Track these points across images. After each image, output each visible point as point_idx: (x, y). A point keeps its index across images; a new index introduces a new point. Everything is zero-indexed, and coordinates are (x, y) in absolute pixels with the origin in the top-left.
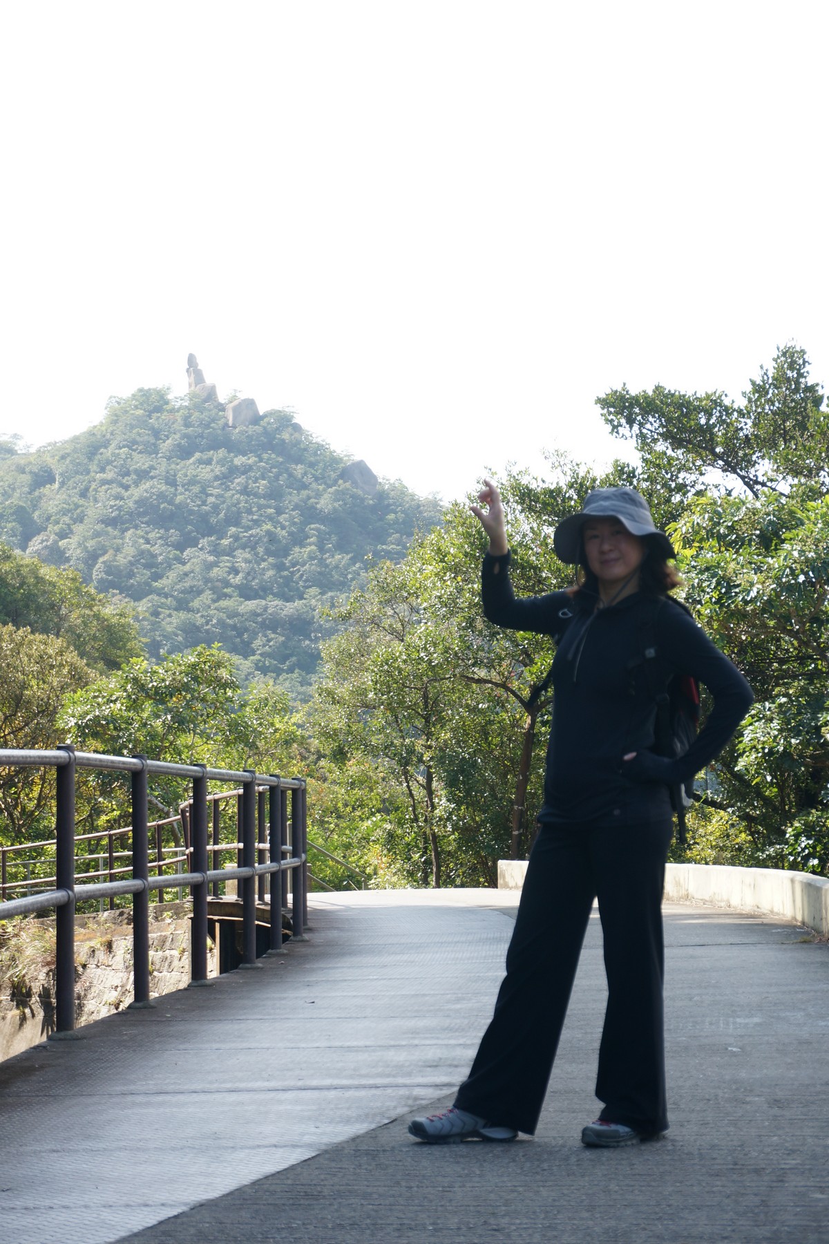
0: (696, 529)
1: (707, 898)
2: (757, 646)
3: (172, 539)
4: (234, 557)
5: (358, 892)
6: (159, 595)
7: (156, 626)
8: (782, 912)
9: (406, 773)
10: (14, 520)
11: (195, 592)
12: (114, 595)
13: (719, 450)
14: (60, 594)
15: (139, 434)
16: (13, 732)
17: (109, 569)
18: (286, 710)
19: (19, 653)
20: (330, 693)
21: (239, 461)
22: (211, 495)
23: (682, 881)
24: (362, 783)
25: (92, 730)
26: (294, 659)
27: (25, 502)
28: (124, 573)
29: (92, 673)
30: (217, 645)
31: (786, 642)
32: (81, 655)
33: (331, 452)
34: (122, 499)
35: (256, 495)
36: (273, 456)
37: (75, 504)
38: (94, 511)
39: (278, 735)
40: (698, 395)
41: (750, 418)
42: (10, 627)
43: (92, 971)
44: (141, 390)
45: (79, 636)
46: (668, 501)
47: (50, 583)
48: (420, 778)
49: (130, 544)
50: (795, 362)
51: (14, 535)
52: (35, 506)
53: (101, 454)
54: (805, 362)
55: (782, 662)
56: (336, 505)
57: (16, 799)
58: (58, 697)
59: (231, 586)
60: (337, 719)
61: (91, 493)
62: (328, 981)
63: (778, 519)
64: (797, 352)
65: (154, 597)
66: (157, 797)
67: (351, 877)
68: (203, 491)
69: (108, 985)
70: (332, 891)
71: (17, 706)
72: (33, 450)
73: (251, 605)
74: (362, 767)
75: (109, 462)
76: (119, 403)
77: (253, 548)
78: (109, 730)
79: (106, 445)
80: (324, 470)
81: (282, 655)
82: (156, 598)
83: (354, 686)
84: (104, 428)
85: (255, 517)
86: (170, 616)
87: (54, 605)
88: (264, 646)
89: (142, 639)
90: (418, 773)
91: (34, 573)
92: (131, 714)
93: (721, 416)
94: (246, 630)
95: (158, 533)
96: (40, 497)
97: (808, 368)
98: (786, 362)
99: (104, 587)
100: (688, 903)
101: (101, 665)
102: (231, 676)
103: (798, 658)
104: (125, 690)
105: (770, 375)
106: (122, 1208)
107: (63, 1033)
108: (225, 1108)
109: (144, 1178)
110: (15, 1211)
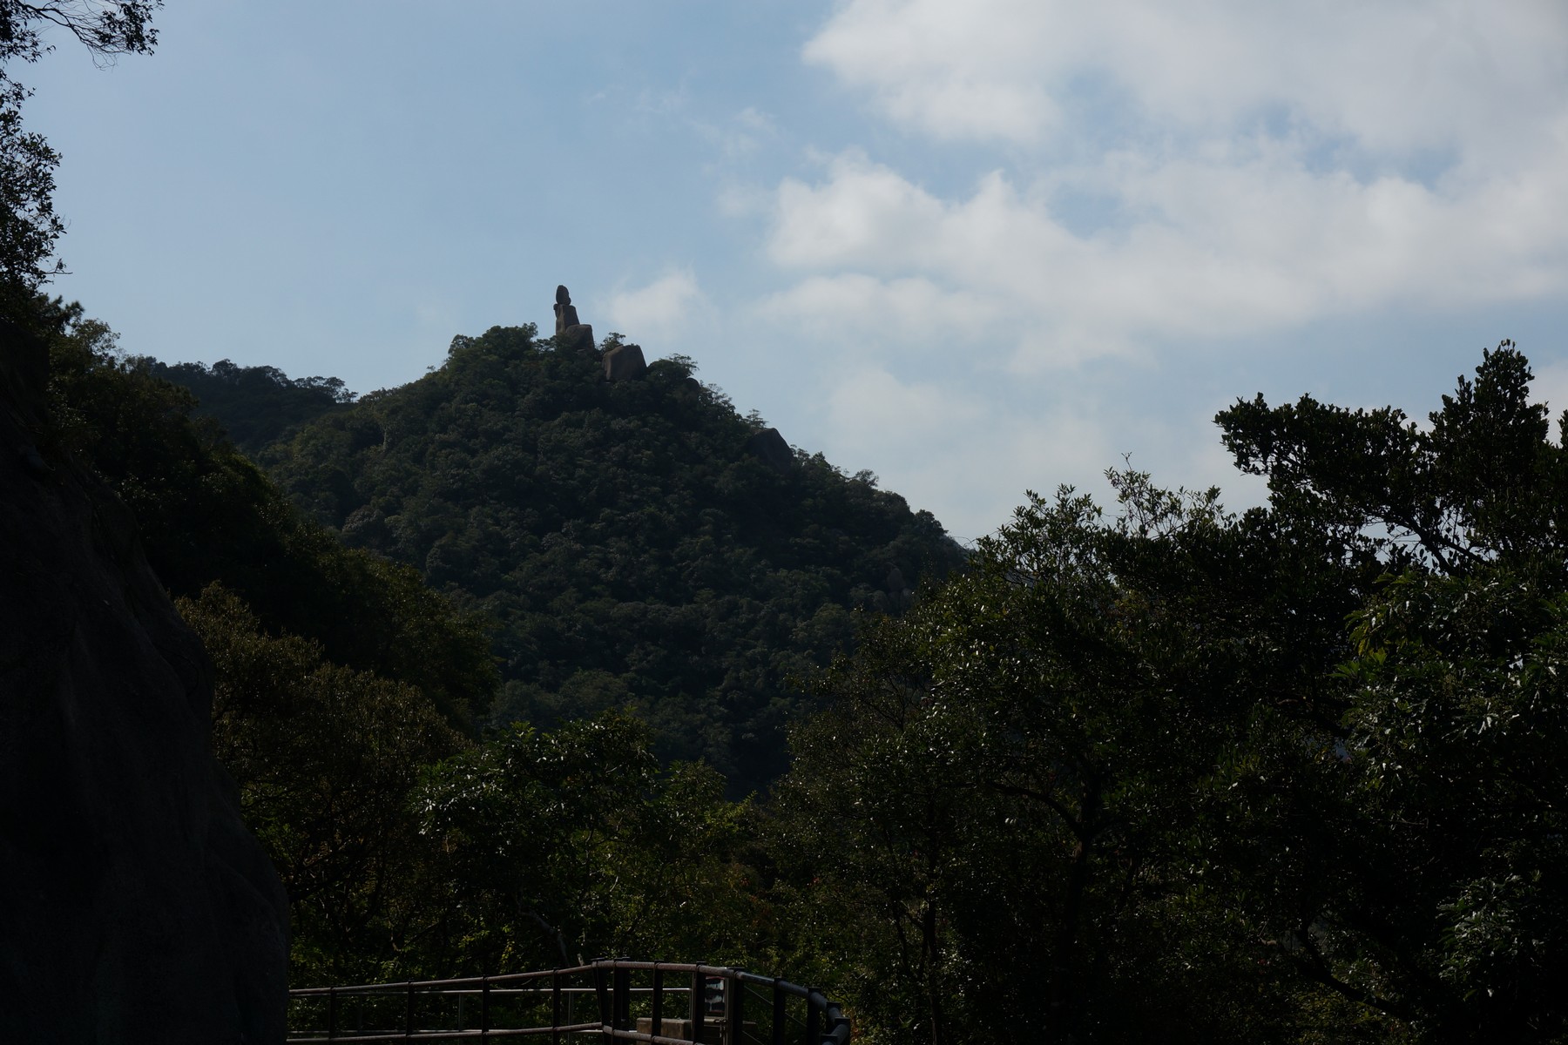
0: (1390, 621)
3: (529, 520)
4: (606, 546)
6: (509, 590)
7: (504, 631)
10: (329, 489)
11: (556, 589)
12: (452, 588)
13: (1386, 490)
14: (393, 597)
15: (492, 386)
17: (447, 556)
19: (356, 705)
21: (617, 424)
22: (581, 466)
25: (456, 818)
26: (678, 679)
27: (343, 467)
28: (465, 561)
32: (441, 711)
33: (736, 415)
34: (467, 467)
35: (637, 469)
36: (661, 420)
37: (407, 472)
38: (430, 481)
41: (1435, 450)
44: (496, 330)
47: (382, 584)
49: (474, 525)
50: (1510, 374)
51: (328, 508)
52: (356, 471)
53: (442, 409)
54: (1523, 375)
56: (739, 485)
58: (408, 767)
59: (601, 583)
61: (428, 458)
64: (1512, 360)
65: (503, 593)
68: (570, 461)
71: (351, 775)
72: (355, 400)
73: (626, 608)
75: (452, 420)
76: (466, 344)
77: (632, 536)
78: (479, 818)
79: (449, 398)
80: (724, 440)
81: (663, 673)
84: (446, 377)
85: (635, 497)
86: (522, 618)
88: (640, 661)
94: (618, 640)
95: (511, 511)
96: (362, 462)
97: (1527, 384)
98: (1495, 373)
105: (1472, 390)
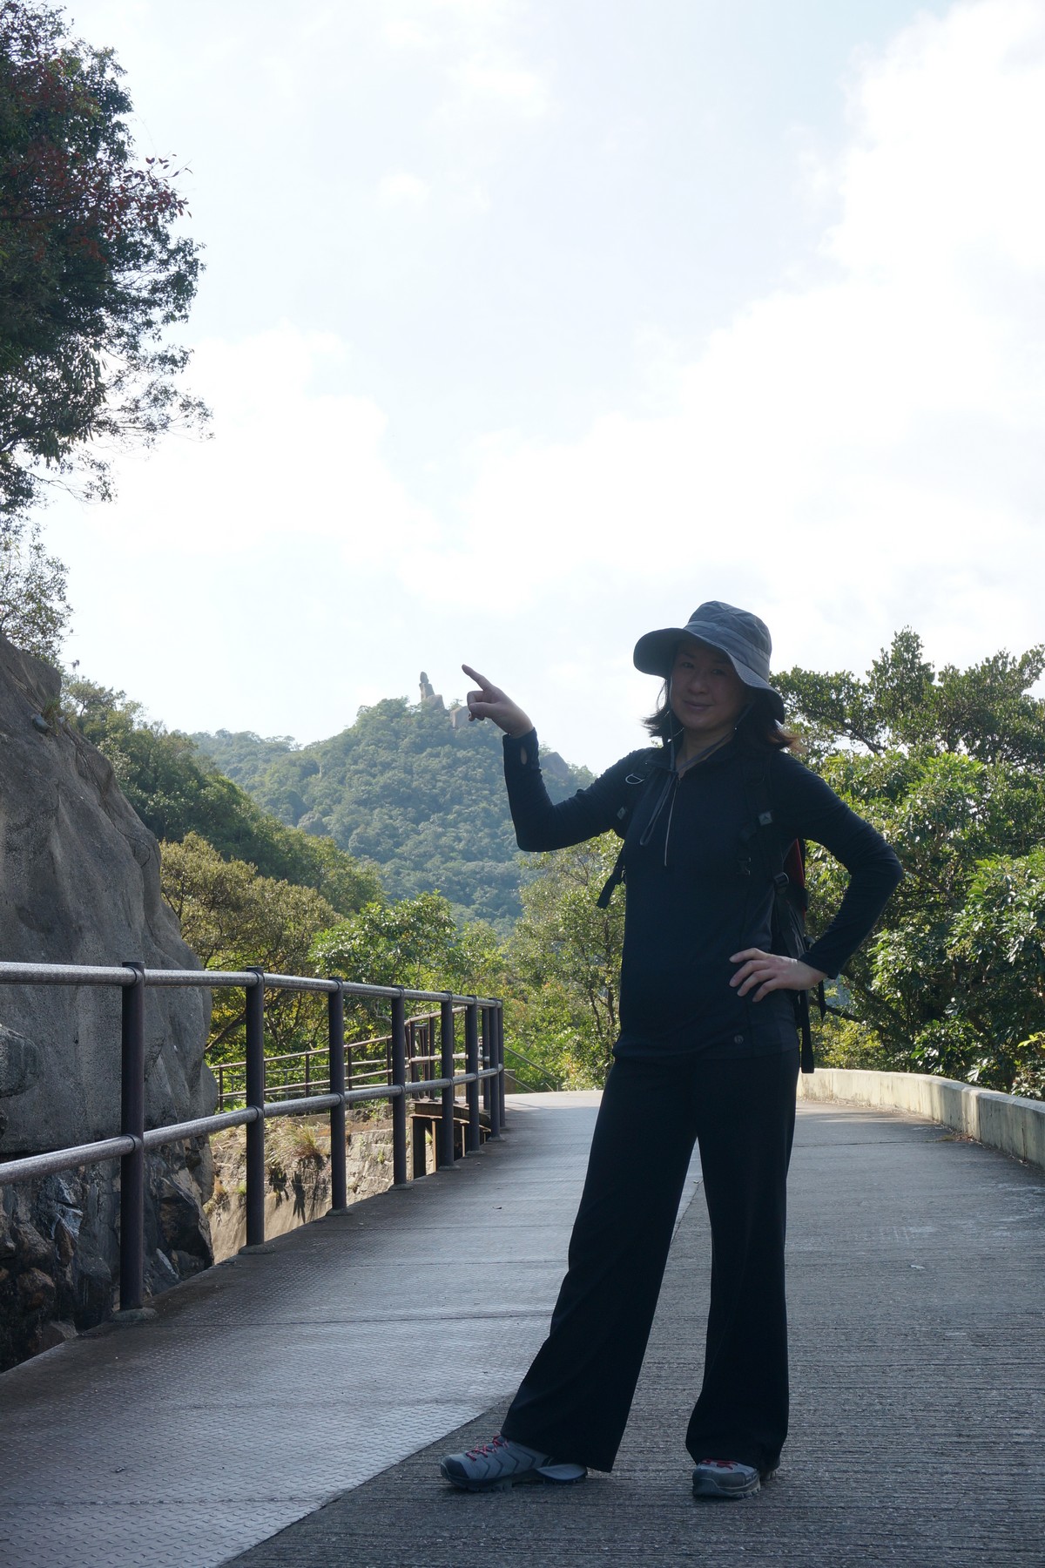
1: (850, 1098)
3: (410, 815)
4: (458, 828)
5: (553, 1093)
6: (400, 858)
7: (397, 883)
8: (918, 1110)
9: (591, 994)
10: (288, 803)
11: (428, 856)
12: (365, 859)
13: (848, 721)
14: (320, 857)
15: (383, 735)
16: (275, 965)
17: (361, 839)
18: (493, 944)
20: (527, 928)
21: (461, 754)
22: (440, 781)
23: (827, 1084)
24: (555, 1002)
25: (337, 961)
26: (505, 907)
28: (373, 842)
29: (339, 917)
30: (438, 892)
31: (910, 879)
32: (332, 903)
34: (371, 784)
35: (475, 781)
36: (487, 750)
37: (335, 789)
38: (349, 795)
39: (487, 964)
40: (829, 675)
41: (873, 693)
42: (272, 880)
44: (384, 701)
45: (335, 890)
47: (312, 849)
48: (603, 998)
49: (377, 820)
50: (911, 645)
51: (288, 814)
53: (354, 750)
54: (918, 645)
55: (906, 896)
57: (278, 1020)
60: (534, 950)
61: (347, 780)
62: (516, 1184)
63: (902, 773)
65: (396, 860)
67: (548, 1079)
68: (434, 778)
70: (531, 1092)
71: (279, 943)
72: (302, 749)
73: (472, 865)
74: (555, 990)
75: (360, 757)
76: (367, 711)
77: (473, 821)
78: (351, 962)
79: (358, 743)
82: (398, 861)
83: (547, 923)
84: (356, 731)
85: (474, 798)
86: (409, 875)
87: (316, 866)
88: (482, 897)
89: (385, 892)
90: (601, 994)
91: (300, 840)
92: (368, 949)
93: (849, 692)
94: (468, 885)
95: (399, 810)
96: (308, 785)
97: (921, 650)
98: (902, 645)
99: (358, 853)
100: (833, 1102)
101: (347, 911)
102: (449, 917)
103: (919, 892)
104: (363, 930)
105: (890, 656)
106: (241, 1505)
107: (252, 1247)
108: (393, 1345)
109: (281, 1451)
110: (118, 1507)
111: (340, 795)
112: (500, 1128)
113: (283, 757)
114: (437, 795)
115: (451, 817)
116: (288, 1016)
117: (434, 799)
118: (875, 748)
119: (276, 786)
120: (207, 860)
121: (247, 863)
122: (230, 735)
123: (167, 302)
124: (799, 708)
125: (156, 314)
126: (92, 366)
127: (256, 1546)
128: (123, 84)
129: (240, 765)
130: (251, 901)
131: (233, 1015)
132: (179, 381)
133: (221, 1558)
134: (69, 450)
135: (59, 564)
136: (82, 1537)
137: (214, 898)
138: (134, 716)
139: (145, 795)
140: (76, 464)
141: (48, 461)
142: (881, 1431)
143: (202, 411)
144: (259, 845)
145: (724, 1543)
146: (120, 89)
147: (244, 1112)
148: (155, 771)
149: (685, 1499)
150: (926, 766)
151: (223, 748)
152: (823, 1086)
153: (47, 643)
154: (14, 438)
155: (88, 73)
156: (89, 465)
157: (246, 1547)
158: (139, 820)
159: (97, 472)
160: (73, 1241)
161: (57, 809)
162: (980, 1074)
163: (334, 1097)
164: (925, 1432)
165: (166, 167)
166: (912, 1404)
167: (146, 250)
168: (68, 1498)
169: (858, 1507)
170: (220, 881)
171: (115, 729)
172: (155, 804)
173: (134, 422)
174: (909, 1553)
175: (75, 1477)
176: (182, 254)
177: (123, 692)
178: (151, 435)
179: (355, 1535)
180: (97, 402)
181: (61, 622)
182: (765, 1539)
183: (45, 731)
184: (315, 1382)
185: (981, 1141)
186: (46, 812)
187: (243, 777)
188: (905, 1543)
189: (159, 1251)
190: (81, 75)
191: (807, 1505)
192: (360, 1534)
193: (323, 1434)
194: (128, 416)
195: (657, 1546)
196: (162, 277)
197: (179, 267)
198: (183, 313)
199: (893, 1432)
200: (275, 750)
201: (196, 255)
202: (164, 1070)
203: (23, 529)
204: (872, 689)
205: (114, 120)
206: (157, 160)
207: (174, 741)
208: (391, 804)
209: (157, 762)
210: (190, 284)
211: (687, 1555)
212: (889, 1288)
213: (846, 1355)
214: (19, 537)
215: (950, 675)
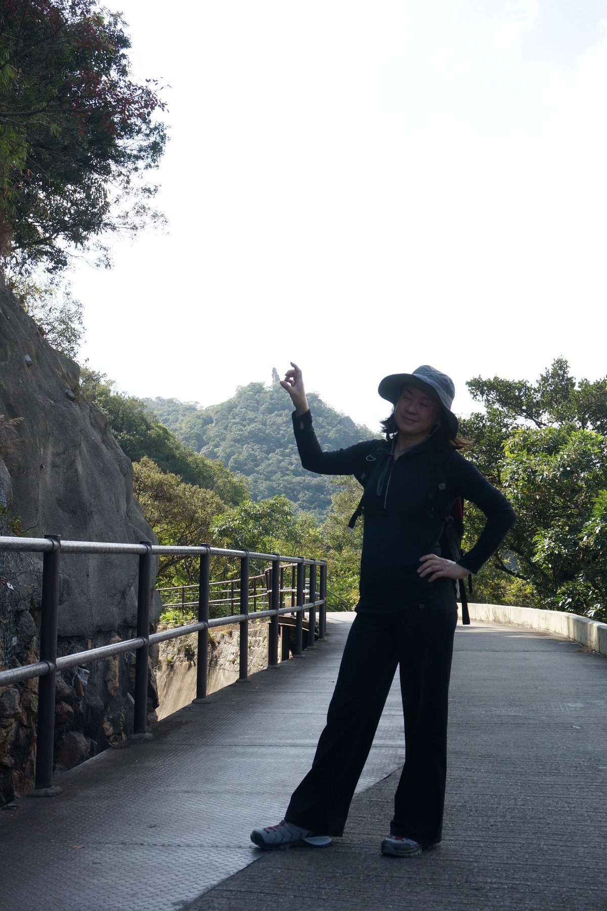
0: (515, 445)
1: (520, 623)
2: (543, 501)
3: (264, 449)
4: (291, 457)
6: (258, 473)
7: (256, 487)
8: (561, 632)
10: (195, 439)
12: (238, 473)
13: (524, 408)
14: (214, 471)
15: (251, 403)
16: (190, 533)
17: (236, 462)
18: (315, 526)
19: (193, 497)
20: (335, 519)
22: (282, 430)
23: (507, 615)
24: (350, 560)
25: (225, 533)
26: (316, 503)
27: (200, 431)
29: (226, 507)
30: (283, 495)
31: (558, 500)
32: (222, 499)
33: (335, 412)
34: (242, 431)
37: (222, 433)
38: (230, 436)
39: (310, 537)
40: (515, 382)
41: (540, 393)
42: (190, 485)
43: (222, 645)
44: (252, 383)
45: (222, 490)
46: (500, 431)
49: (245, 451)
50: (563, 366)
52: (204, 433)
53: (234, 411)
54: (567, 366)
55: (554, 509)
56: (337, 435)
57: (190, 564)
58: (210, 517)
59: (289, 470)
60: (339, 531)
63: (556, 440)
64: (563, 361)
66: (254, 565)
67: (343, 604)
68: (278, 428)
69: (229, 652)
71: (192, 521)
72: (204, 409)
73: (298, 479)
74: (350, 554)
75: (237, 415)
76: (242, 389)
78: (233, 533)
79: (236, 407)
80: (331, 420)
81: (311, 501)
82: (256, 475)
84: (235, 400)
86: (262, 483)
87: (211, 477)
88: (303, 497)
89: (250, 493)
91: (203, 462)
92: (243, 526)
93: (525, 392)
94: (296, 490)
95: (258, 446)
96: (206, 429)
97: (568, 369)
98: (558, 366)
99: (234, 469)
100: (510, 625)
101: (231, 504)
102: (289, 510)
103: (562, 507)
104: (241, 515)
105: (550, 372)
106: (224, 849)
107: (200, 700)
108: (289, 760)
109: (239, 819)
110: (156, 847)
111: (225, 436)
112: (324, 633)
113: (193, 414)
114: (280, 438)
115: (287, 451)
116: (196, 562)
117: (278, 440)
118: (539, 424)
119: (189, 430)
120: (154, 472)
121: (176, 475)
122: (163, 400)
123: (147, 157)
124: (497, 400)
125: (141, 164)
126: (102, 192)
127: (237, 873)
128: (127, 33)
129: (168, 417)
130: (178, 496)
131: (165, 561)
132: (152, 203)
133: (219, 879)
134: (88, 239)
135: (79, 303)
136: (140, 863)
137: (157, 494)
138: (112, 388)
139: (116, 433)
140: (92, 247)
141: (76, 245)
142: (571, 823)
143: (164, 219)
144: (179, 464)
145: (495, 883)
146: (125, 35)
147: (197, 625)
148: (122, 419)
149: (469, 857)
150: (570, 436)
151: (159, 407)
152: (505, 616)
153: (71, 347)
154: (57, 231)
155: (108, 26)
156: (99, 248)
157: (232, 874)
158: (121, 450)
159: (103, 252)
160: (84, 687)
161: (80, 444)
162: (595, 613)
163: (243, 616)
164: (596, 825)
165: (156, 84)
166: (586, 808)
167: (137, 128)
168: (128, 841)
169: (566, 866)
170: (161, 484)
171: (101, 394)
172: (122, 438)
173: (125, 224)
174: (599, 894)
175: (129, 829)
176: (157, 131)
177: (105, 374)
178: (134, 232)
179: (290, 869)
180: (104, 213)
181: (79, 336)
182: (518, 882)
183: (73, 399)
184: (250, 780)
185: (599, 652)
186: (74, 446)
187: (170, 424)
188: (596, 888)
189: (129, 694)
190: (103, 27)
191: (537, 864)
192: (292, 869)
193: (260, 811)
194: (121, 221)
195: (458, 884)
196: (145, 144)
197: (156, 138)
198: (156, 164)
199: (578, 824)
200: (189, 409)
201: (165, 132)
202: (134, 593)
203: (61, 283)
204: (539, 390)
205: (121, 53)
206: (152, 80)
207: (134, 403)
208: (253, 442)
209: (123, 414)
210: (161, 148)
211: (476, 889)
212: (562, 739)
213: (544, 777)
214: (58, 288)
215: (584, 384)
